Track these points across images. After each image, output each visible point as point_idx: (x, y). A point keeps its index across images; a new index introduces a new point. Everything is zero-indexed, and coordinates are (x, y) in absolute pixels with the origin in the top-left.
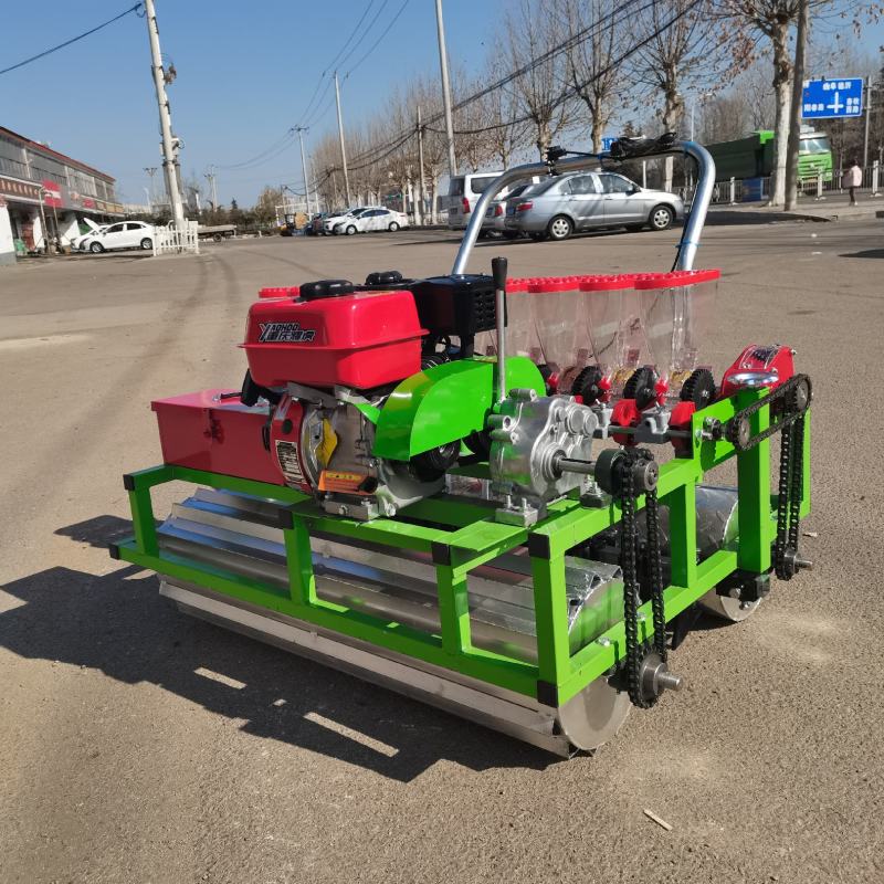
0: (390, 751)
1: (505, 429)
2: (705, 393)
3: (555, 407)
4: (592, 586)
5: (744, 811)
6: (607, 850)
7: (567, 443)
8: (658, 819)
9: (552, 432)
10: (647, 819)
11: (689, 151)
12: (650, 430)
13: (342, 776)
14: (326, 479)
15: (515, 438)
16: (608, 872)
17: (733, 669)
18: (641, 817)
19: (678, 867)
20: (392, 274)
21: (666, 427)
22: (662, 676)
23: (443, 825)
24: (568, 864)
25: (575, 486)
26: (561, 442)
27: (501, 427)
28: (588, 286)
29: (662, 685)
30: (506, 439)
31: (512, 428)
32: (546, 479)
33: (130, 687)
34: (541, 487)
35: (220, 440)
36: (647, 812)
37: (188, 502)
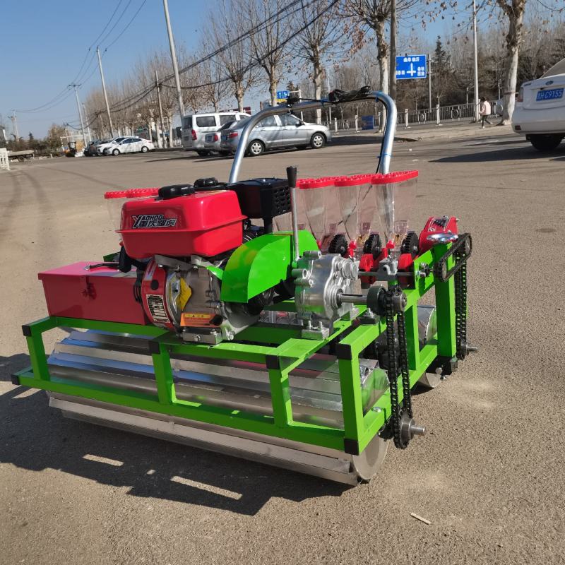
0: (237, 496)
1: (304, 278)
2: (415, 248)
3: (336, 261)
4: (365, 375)
5: (470, 506)
6: (395, 542)
7: (342, 284)
8: (420, 518)
9: (334, 278)
10: (414, 519)
11: (379, 98)
12: (387, 273)
13: (208, 517)
14: (186, 319)
15: (312, 283)
16: (400, 557)
17: (439, 418)
18: (410, 518)
19: (441, 547)
20: (212, 179)
21: (396, 270)
22: (413, 427)
23: (285, 541)
24: (373, 555)
25: (347, 311)
26: (339, 284)
27: (302, 276)
28: (340, 183)
29: (413, 433)
30: (306, 284)
31: (308, 276)
32: (333, 308)
33: (38, 473)
34: (330, 314)
35: (93, 297)
36: (413, 514)
37: (65, 341)
